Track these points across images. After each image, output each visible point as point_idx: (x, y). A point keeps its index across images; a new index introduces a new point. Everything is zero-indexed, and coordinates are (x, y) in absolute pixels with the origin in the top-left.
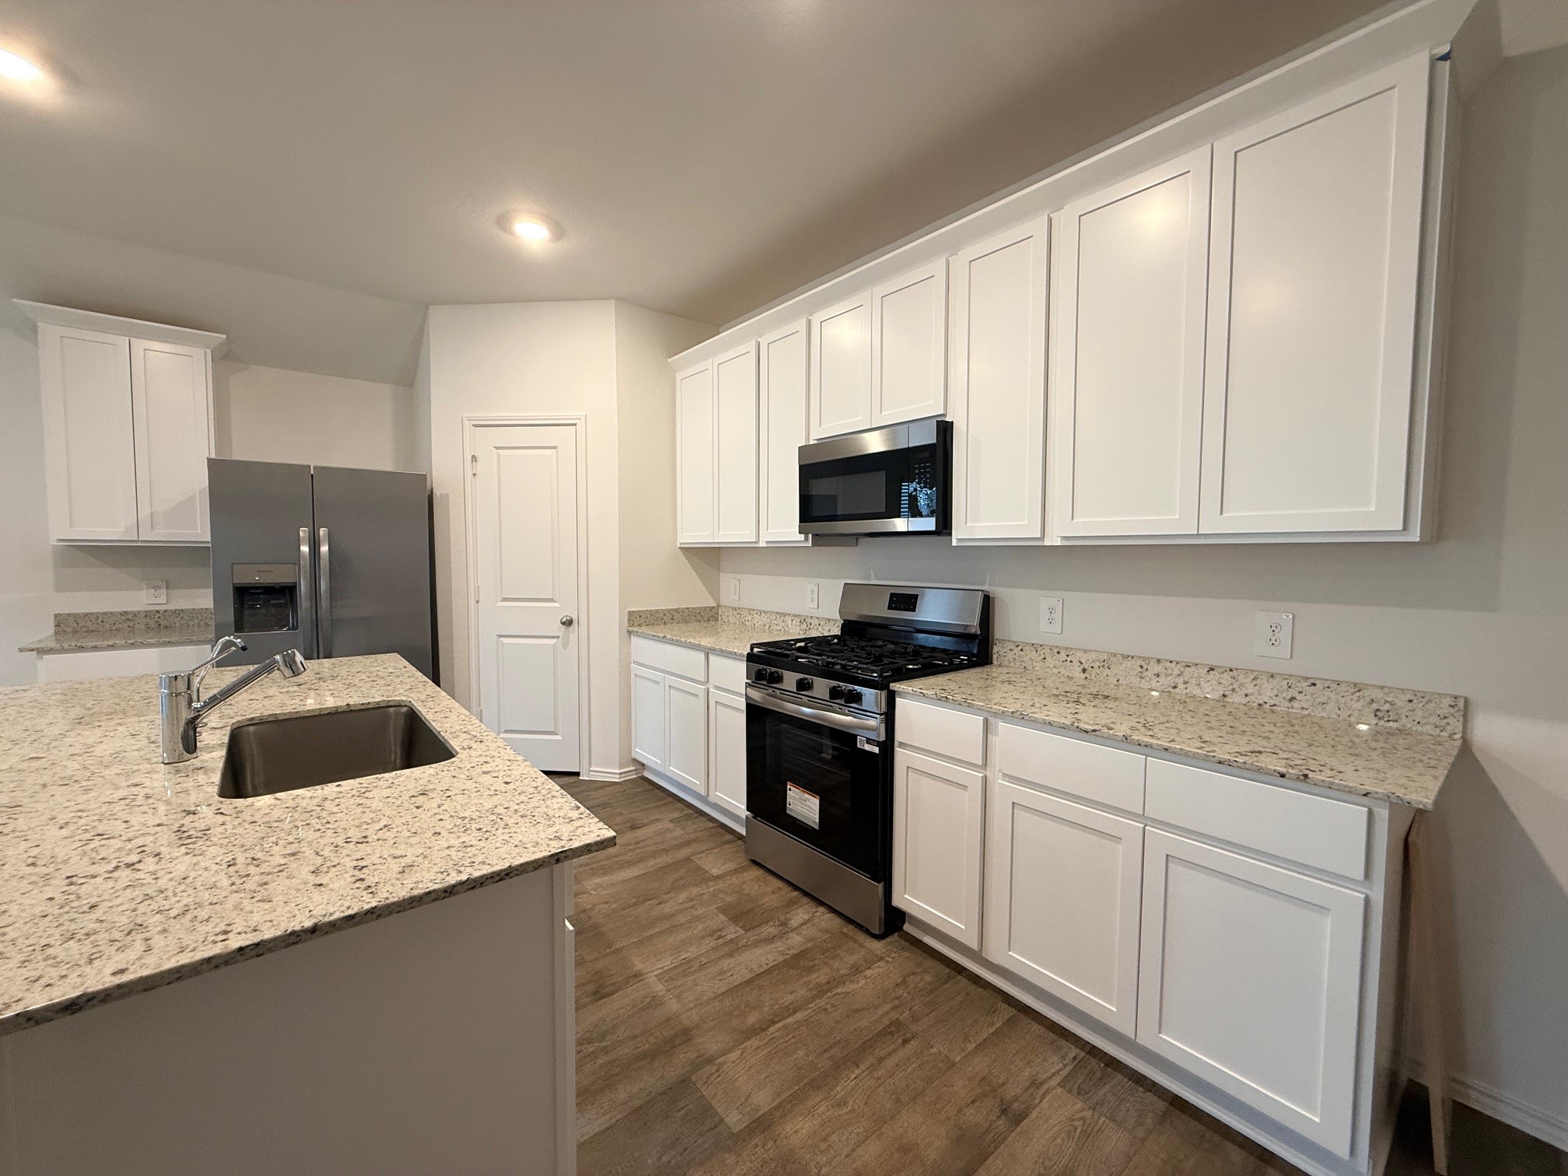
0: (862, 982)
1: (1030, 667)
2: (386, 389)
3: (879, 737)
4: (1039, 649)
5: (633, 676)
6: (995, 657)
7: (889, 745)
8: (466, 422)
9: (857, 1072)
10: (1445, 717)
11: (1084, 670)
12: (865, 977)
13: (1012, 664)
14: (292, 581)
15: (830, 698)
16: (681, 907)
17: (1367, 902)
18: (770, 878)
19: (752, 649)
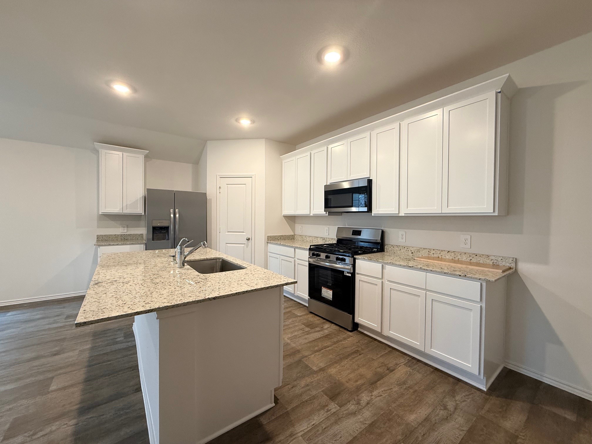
0: (347, 341)
1: (396, 252)
2: (190, 165)
3: (351, 271)
4: (399, 247)
5: (268, 257)
6: (385, 249)
7: (354, 274)
8: (218, 177)
9: (347, 360)
10: (511, 264)
11: (412, 253)
12: (347, 340)
13: (390, 252)
14: (168, 225)
15: (336, 260)
16: (291, 323)
17: (481, 307)
18: (316, 316)
19: (310, 246)
